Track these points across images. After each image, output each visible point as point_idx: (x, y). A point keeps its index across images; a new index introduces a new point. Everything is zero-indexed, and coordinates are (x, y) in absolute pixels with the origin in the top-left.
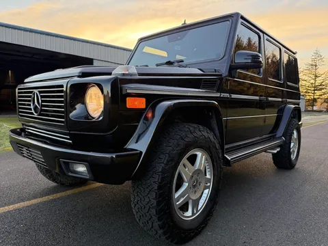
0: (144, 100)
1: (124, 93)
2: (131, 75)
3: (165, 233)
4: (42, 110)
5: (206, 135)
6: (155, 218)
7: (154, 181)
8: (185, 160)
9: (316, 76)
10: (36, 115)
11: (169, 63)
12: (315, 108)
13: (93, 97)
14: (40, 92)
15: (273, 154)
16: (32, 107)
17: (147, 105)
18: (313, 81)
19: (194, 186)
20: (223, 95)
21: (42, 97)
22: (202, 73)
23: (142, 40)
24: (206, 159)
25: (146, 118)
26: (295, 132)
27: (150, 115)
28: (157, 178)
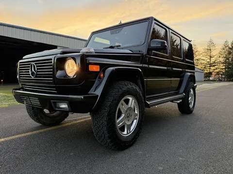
0: (98, 67)
1: (88, 62)
2: (91, 53)
3: (112, 142)
4: (37, 74)
5: (134, 87)
6: (106, 132)
7: (105, 111)
8: (122, 101)
9: (211, 57)
10: (33, 78)
11: (112, 47)
12: (211, 78)
13: (70, 65)
14: (36, 64)
15: (178, 103)
16: (30, 73)
17: (100, 69)
18: (209, 60)
19: (128, 117)
20: (144, 65)
21: (37, 66)
22: (131, 52)
23: (93, 33)
24: (135, 102)
25: (100, 78)
26: (192, 90)
27: (102, 75)
28: (107, 109)
